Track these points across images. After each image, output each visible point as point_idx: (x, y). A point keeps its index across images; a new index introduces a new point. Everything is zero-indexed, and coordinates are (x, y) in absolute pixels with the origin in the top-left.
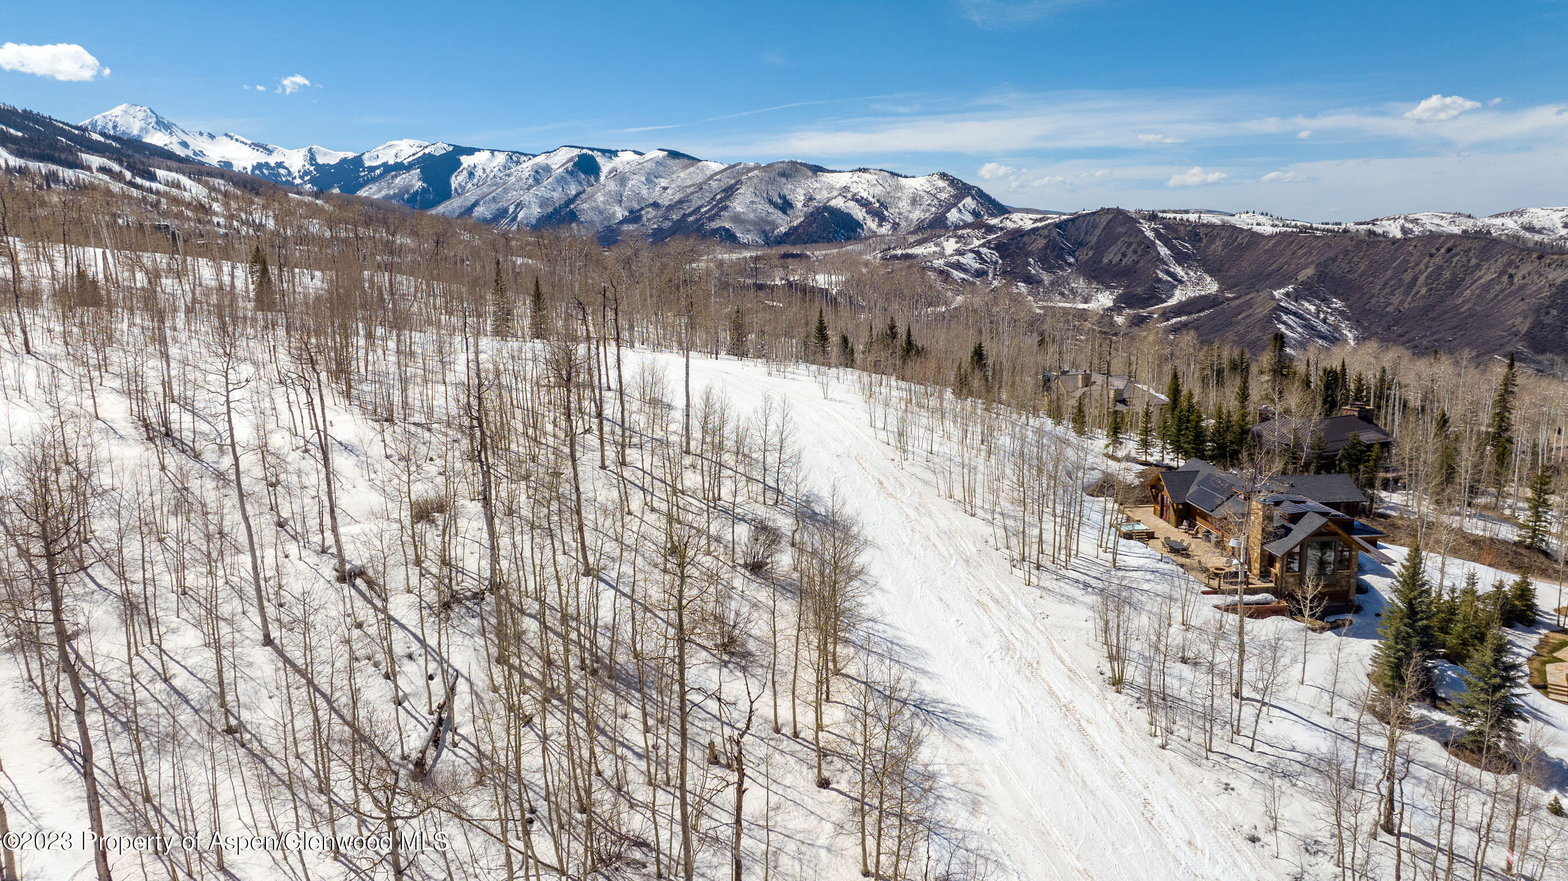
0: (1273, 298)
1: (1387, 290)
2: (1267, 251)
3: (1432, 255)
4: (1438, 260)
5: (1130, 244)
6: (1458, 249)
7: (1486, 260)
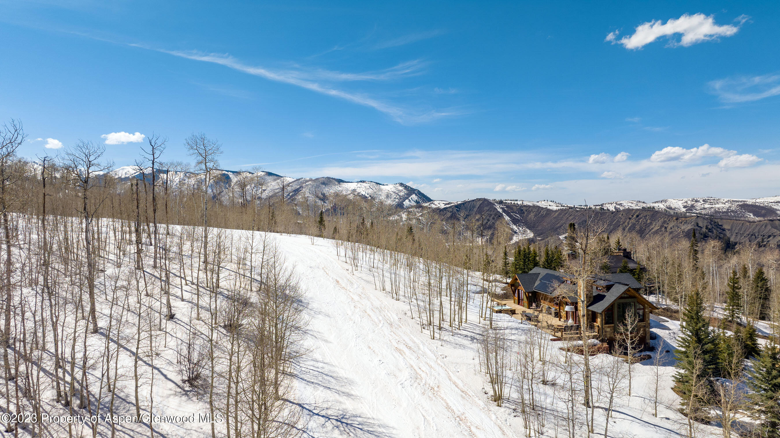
0: (559, 239)
2: (555, 218)
3: (630, 219)
4: (633, 221)
5: (491, 215)
6: (641, 215)
7: (654, 221)
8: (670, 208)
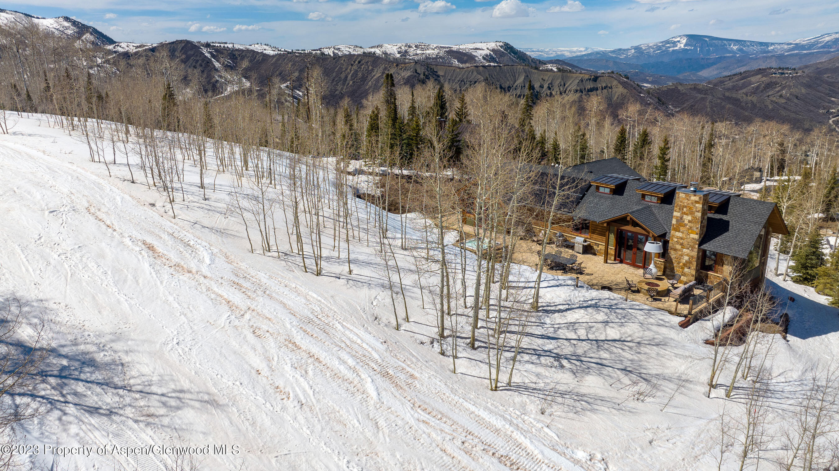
0: (281, 88)
1: (335, 83)
2: (273, 64)
3: (352, 65)
4: (355, 67)
5: (197, 61)
6: (363, 62)
7: (376, 67)
8: (385, 53)
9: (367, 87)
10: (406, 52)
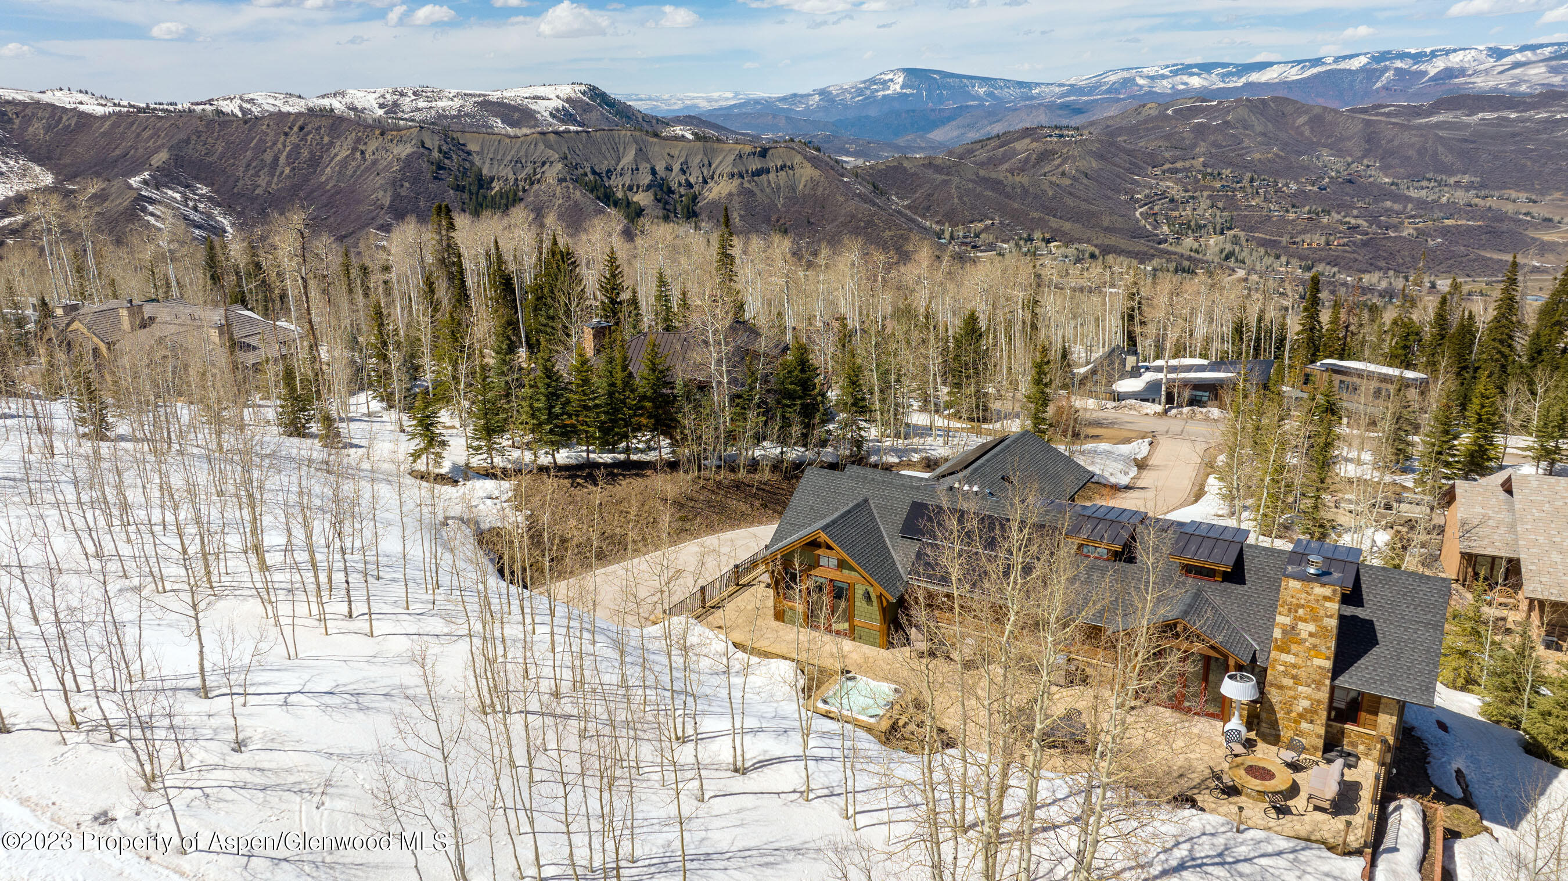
0: (130, 187)
1: (252, 172)
2: (104, 134)
3: (286, 134)
4: (293, 139)
6: (310, 127)
7: (338, 137)
8: (354, 109)
9: (323, 178)
10: (395, 104)
